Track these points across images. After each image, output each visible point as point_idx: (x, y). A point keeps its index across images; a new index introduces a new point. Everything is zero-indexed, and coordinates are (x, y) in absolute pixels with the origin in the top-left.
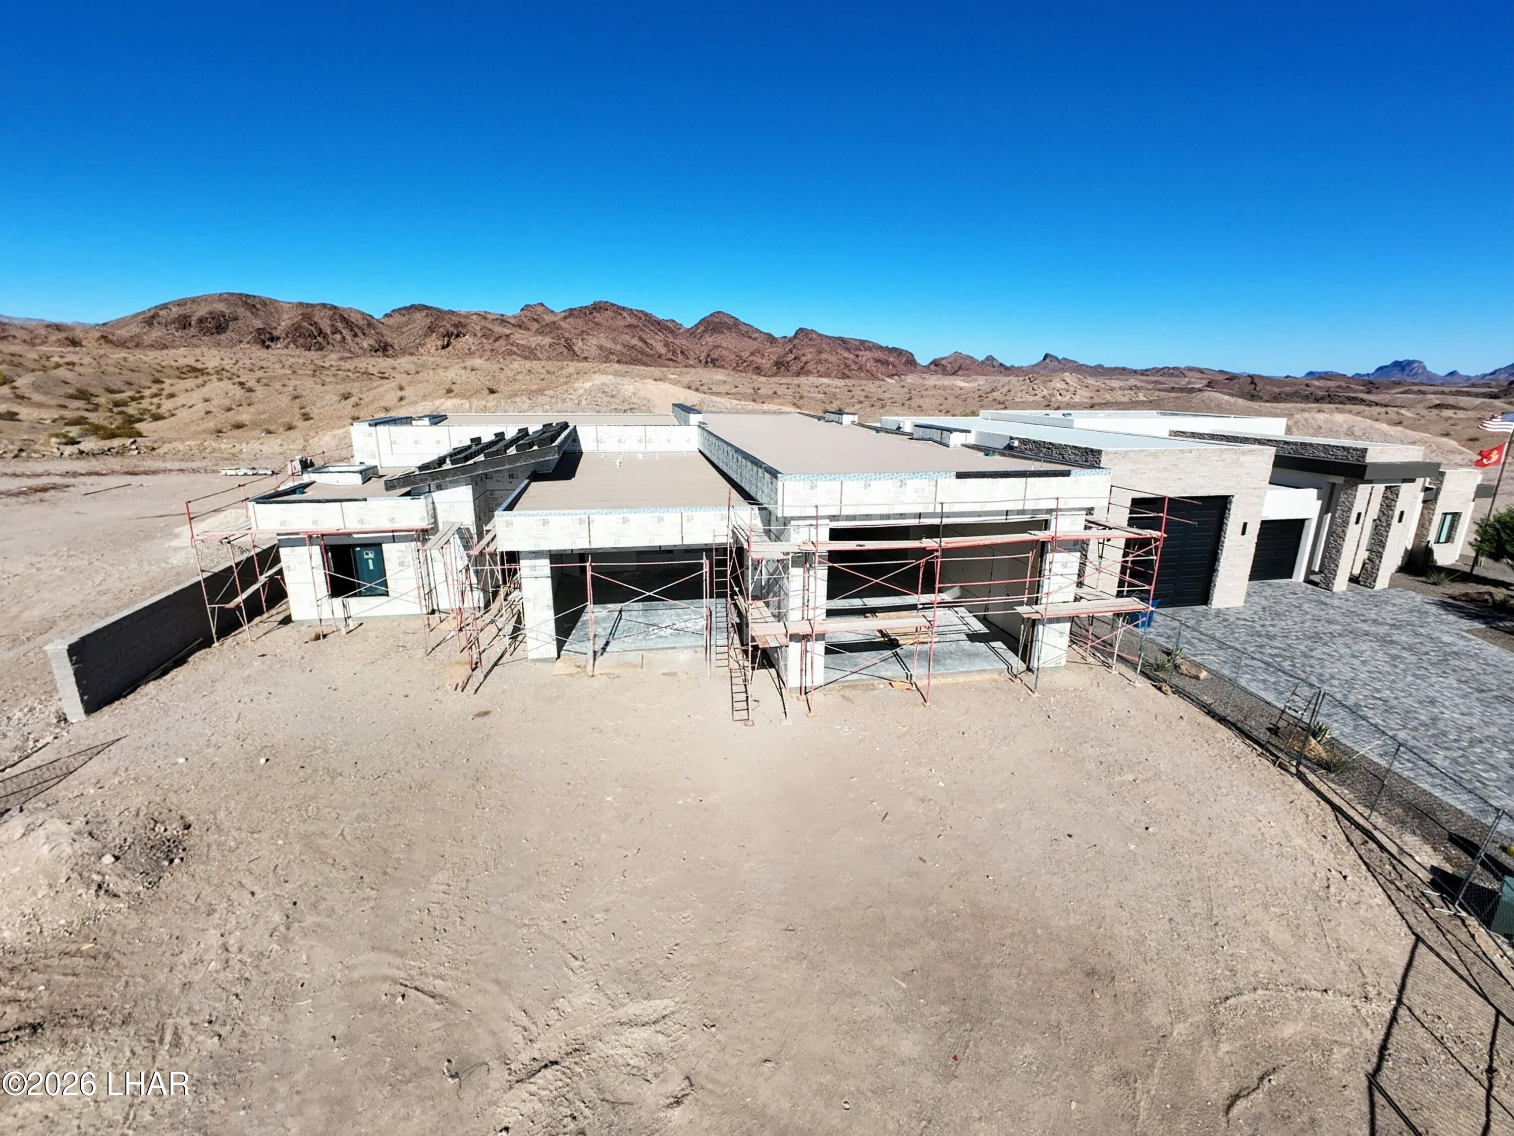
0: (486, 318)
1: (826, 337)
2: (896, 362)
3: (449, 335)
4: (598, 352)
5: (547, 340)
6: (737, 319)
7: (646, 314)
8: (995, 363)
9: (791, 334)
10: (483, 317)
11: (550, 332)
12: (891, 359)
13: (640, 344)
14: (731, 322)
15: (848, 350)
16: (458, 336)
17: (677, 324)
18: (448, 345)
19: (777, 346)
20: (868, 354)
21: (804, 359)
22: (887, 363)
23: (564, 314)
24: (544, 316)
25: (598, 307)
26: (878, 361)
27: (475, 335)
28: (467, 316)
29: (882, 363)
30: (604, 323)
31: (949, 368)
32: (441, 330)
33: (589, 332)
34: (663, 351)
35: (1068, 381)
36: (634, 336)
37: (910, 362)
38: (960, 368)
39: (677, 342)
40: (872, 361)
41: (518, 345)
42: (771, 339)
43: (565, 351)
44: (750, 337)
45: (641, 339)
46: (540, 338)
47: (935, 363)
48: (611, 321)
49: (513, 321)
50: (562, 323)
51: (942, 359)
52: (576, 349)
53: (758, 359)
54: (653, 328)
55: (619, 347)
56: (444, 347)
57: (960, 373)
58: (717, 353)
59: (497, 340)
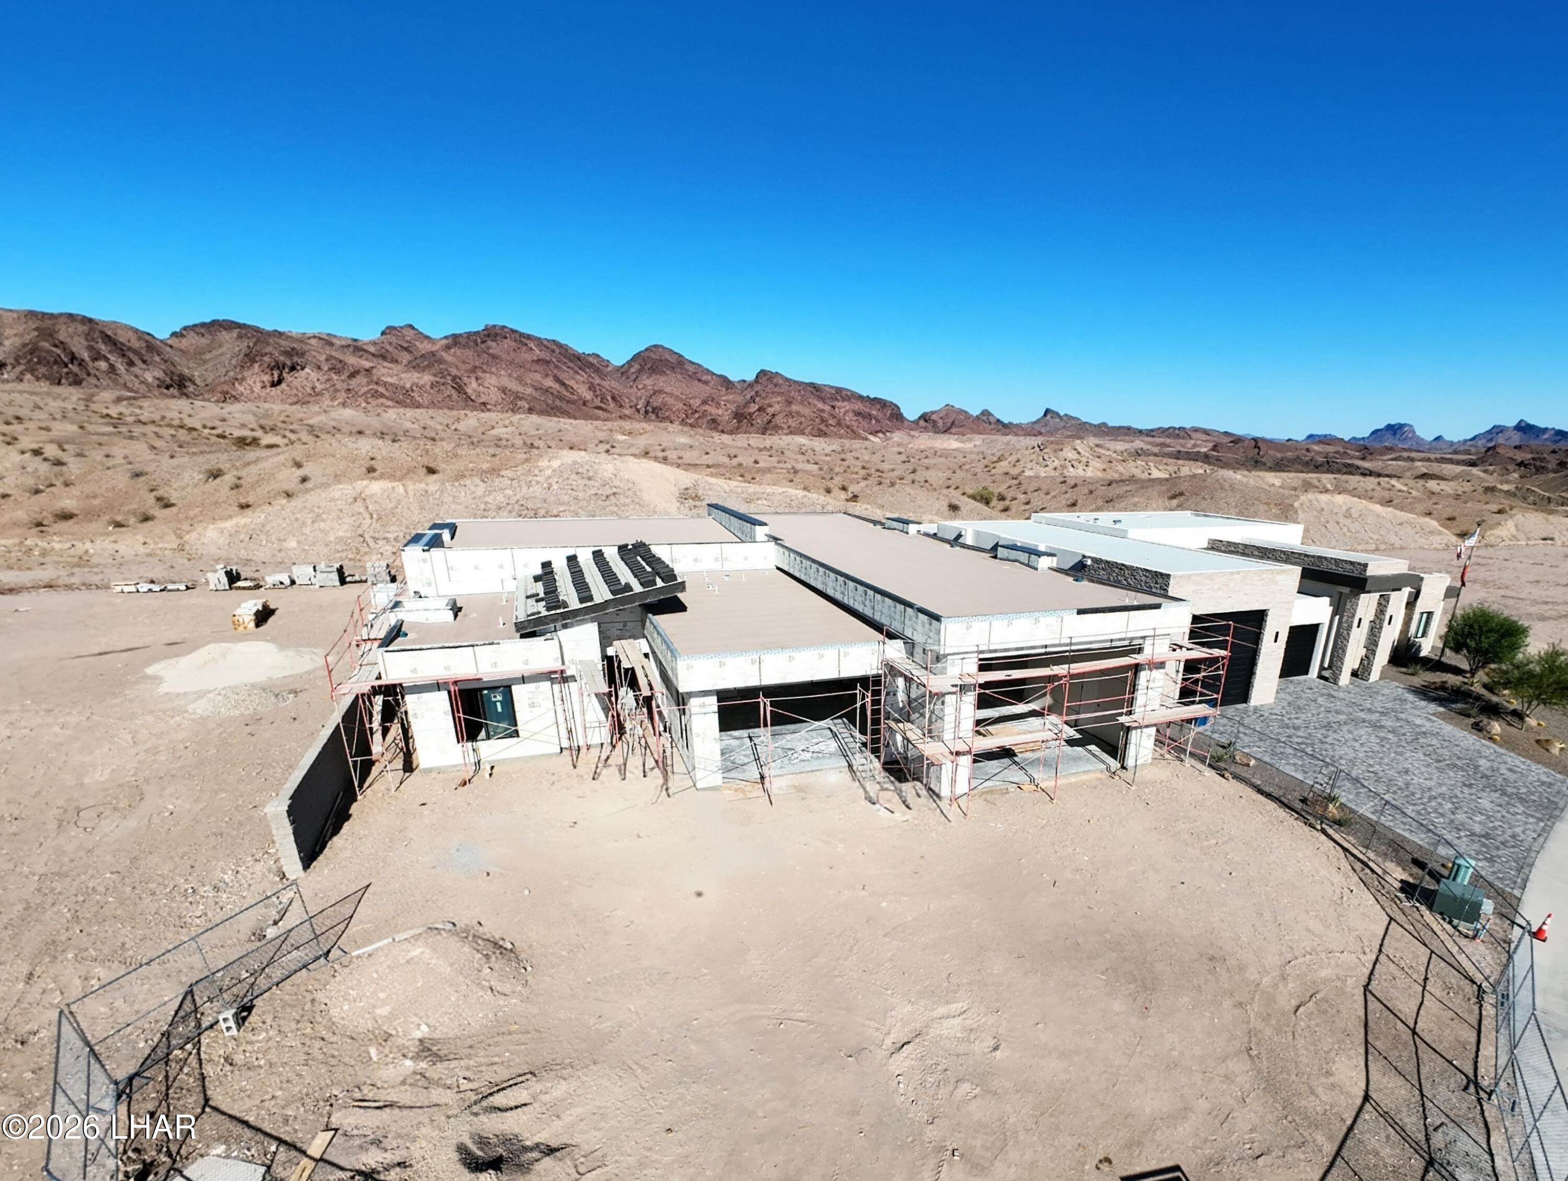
0: (331, 344)
1: (796, 382)
2: (880, 416)
3: (279, 367)
4: (500, 395)
5: (426, 378)
6: (681, 356)
7: (560, 346)
8: (992, 420)
9: (751, 377)
10: (327, 341)
11: (429, 366)
12: (874, 412)
13: (556, 386)
14: (673, 359)
15: (823, 400)
16: (293, 368)
17: (603, 360)
18: (280, 382)
19: (735, 393)
20: (847, 405)
21: (770, 410)
22: (868, 417)
23: (444, 342)
24: (417, 343)
25: (492, 333)
26: (858, 414)
27: (319, 368)
28: (303, 339)
29: (864, 417)
30: (504, 356)
31: (940, 424)
32: (267, 359)
33: (485, 367)
34: (588, 396)
35: (1080, 450)
36: (547, 375)
37: (896, 416)
38: (953, 424)
39: (605, 384)
40: (851, 414)
41: (385, 384)
42: (726, 382)
43: (455, 394)
44: (699, 380)
45: (557, 379)
46: (416, 375)
47: (925, 417)
48: (512, 354)
49: (372, 349)
50: (444, 354)
51: (933, 413)
52: (469, 391)
53: (712, 410)
54: (572, 365)
55: (529, 390)
56: (273, 385)
57: (953, 430)
58: (660, 400)
59: (352, 375)
